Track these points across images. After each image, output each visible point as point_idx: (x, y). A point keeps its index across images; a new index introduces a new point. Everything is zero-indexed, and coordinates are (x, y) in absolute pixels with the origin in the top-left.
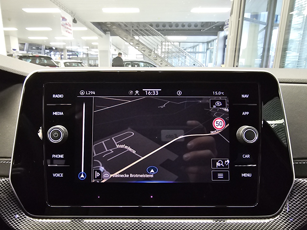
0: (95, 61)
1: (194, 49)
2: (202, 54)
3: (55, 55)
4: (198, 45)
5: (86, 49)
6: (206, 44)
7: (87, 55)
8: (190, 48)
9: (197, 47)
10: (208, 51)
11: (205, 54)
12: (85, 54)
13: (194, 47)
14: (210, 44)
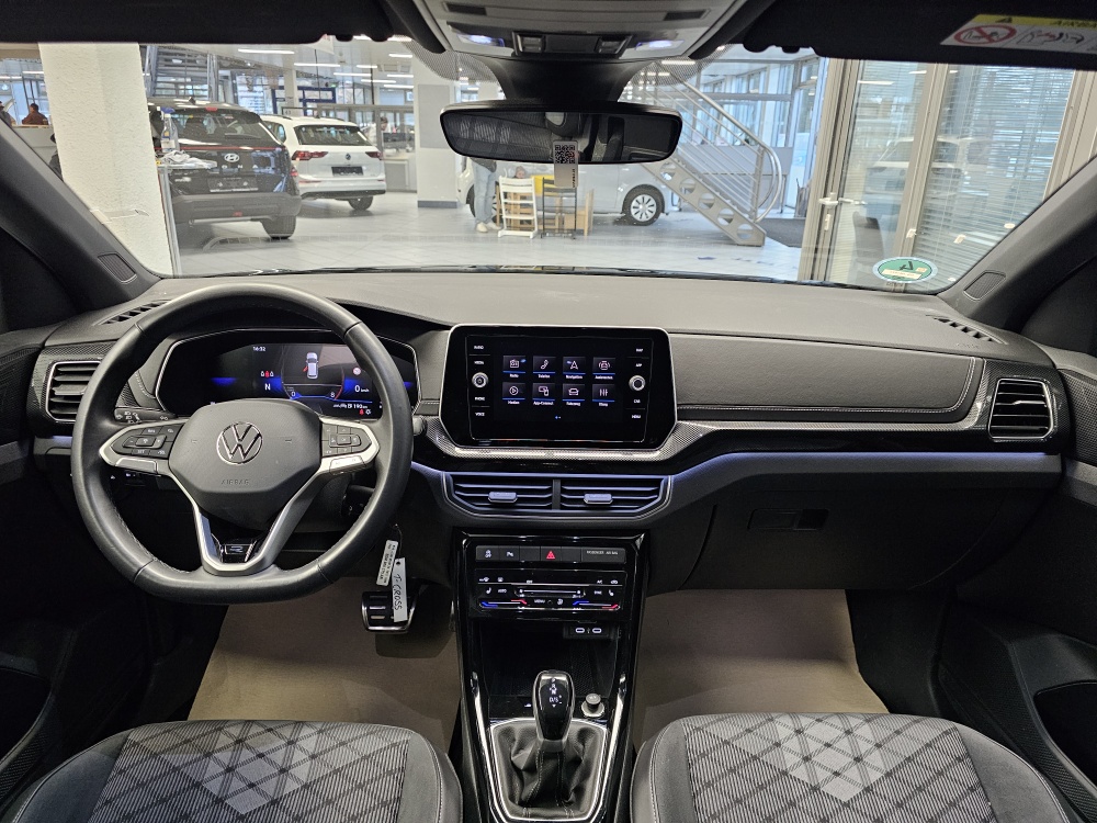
0: (402, 118)
1: (752, 81)
2: (779, 103)
3: (251, 86)
4: (765, 69)
5: (364, 71)
6: (793, 66)
7: (369, 92)
8: (737, 76)
9: (762, 75)
10: (799, 95)
11: (788, 103)
12: (363, 87)
13: (750, 75)
14: (804, 69)
